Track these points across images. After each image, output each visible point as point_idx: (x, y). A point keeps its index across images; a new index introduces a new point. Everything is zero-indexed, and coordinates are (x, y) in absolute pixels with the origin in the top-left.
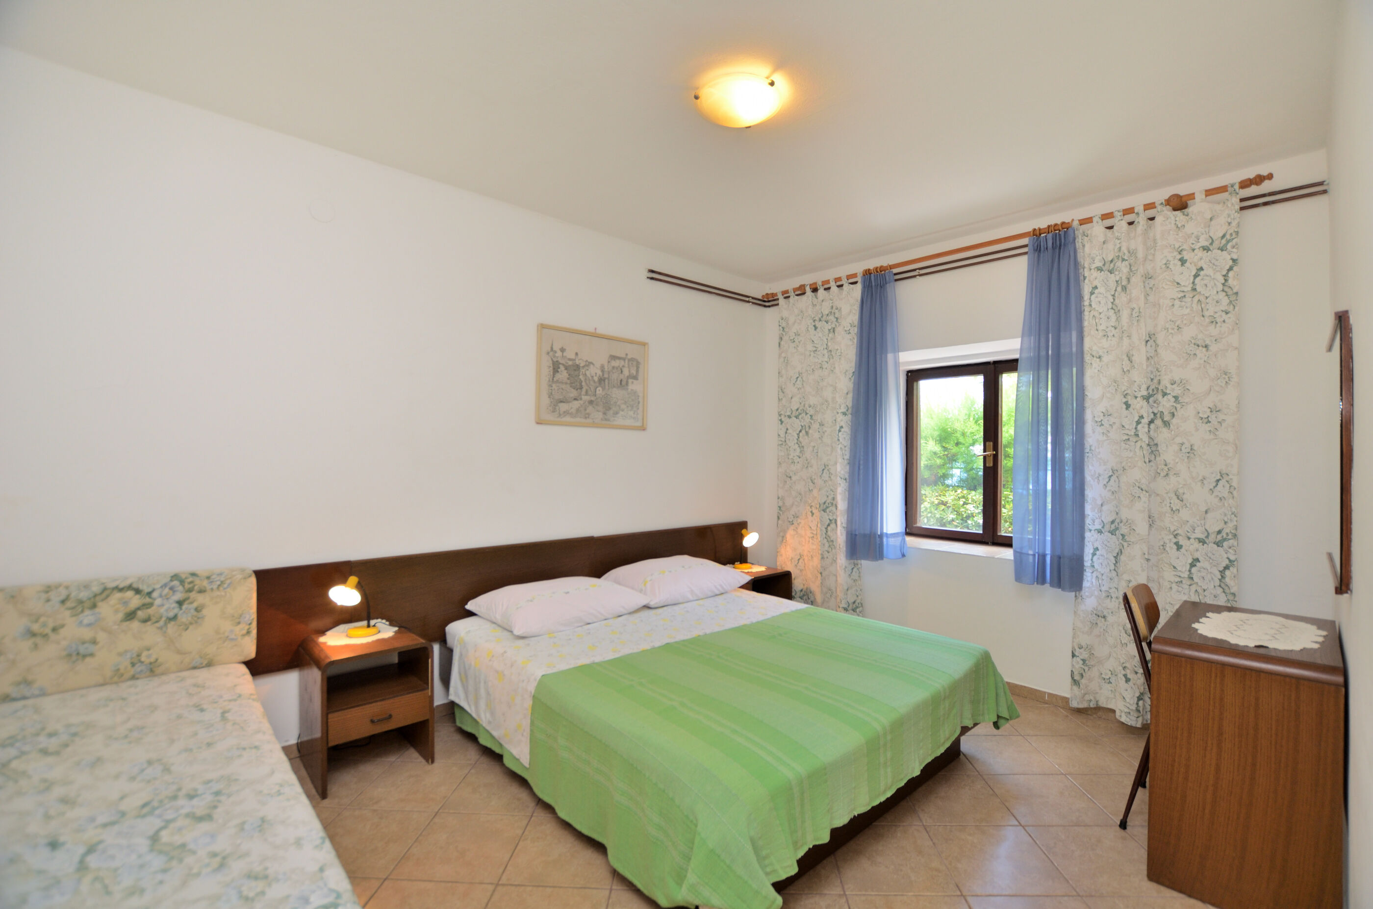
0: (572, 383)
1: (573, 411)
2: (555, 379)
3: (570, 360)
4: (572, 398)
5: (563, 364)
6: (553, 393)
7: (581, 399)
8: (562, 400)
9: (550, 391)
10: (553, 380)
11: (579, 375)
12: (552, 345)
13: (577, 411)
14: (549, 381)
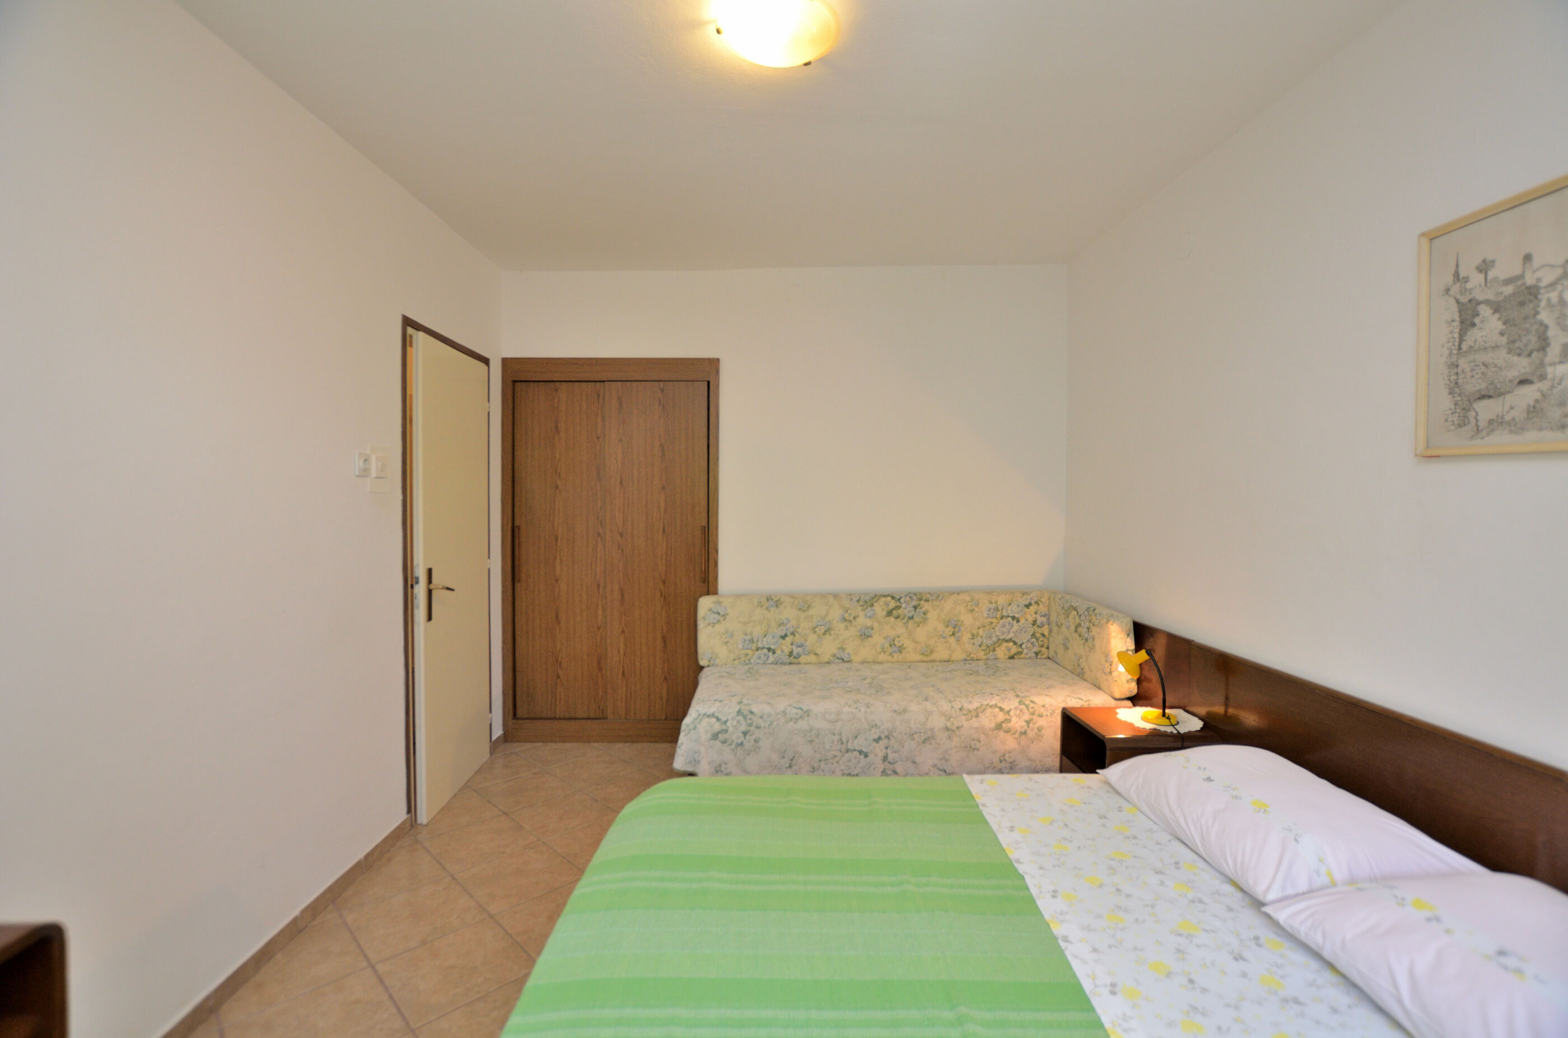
0: (1514, 342)
1: (1519, 414)
2: (1464, 347)
3: (1508, 282)
4: (1511, 381)
5: (1487, 302)
6: (1460, 381)
7: (1543, 377)
8: (1483, 393)
9: (1454, 377)
10: (1460, 348)
11: (1537, 313)
12: (1457, 266)
13: (1528, 412)
14: (1451, 354)
